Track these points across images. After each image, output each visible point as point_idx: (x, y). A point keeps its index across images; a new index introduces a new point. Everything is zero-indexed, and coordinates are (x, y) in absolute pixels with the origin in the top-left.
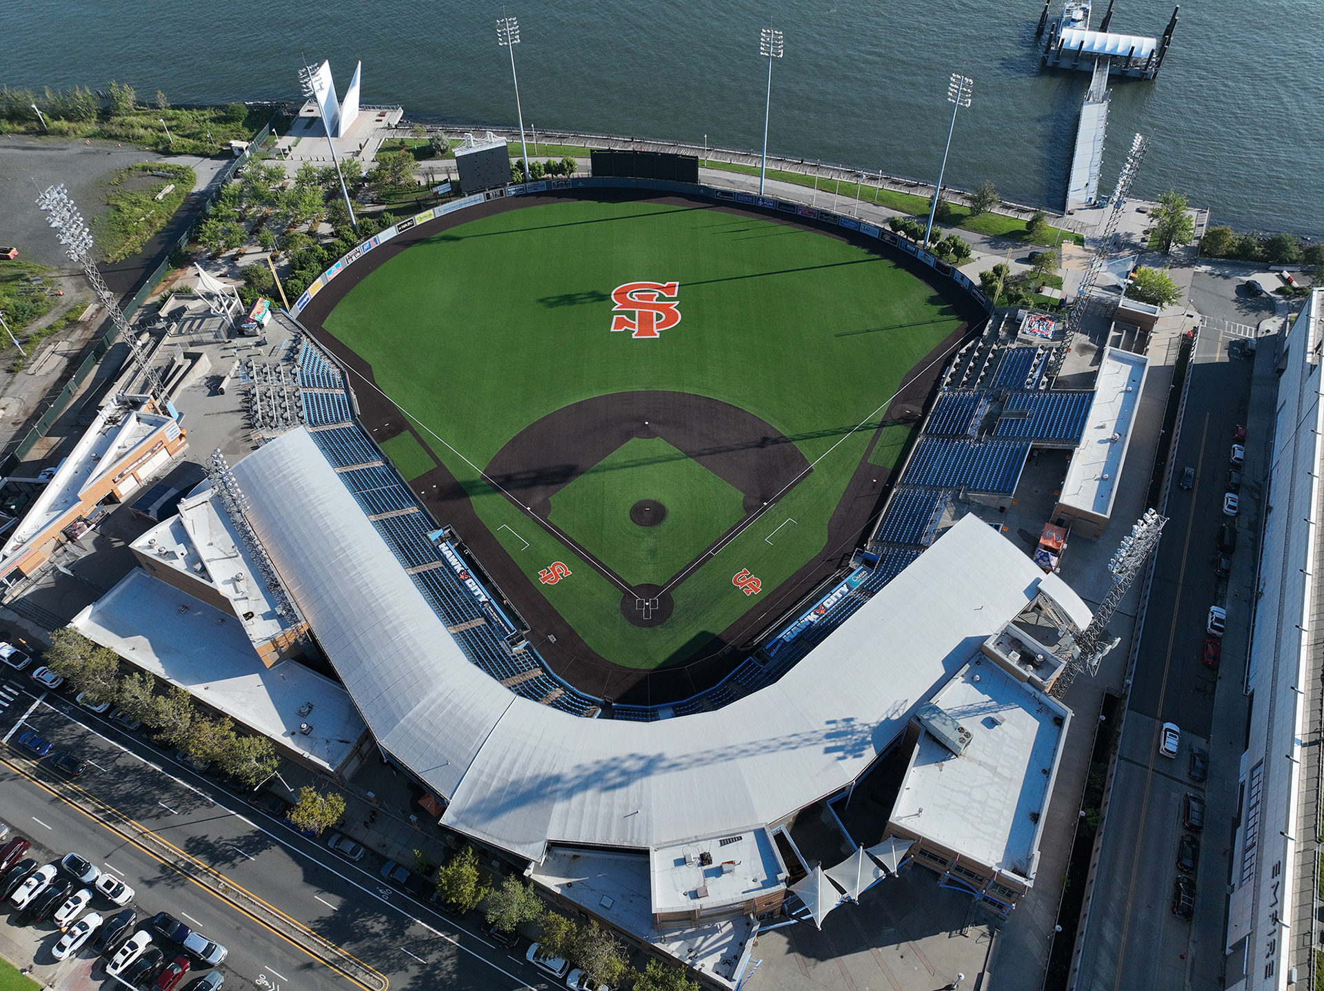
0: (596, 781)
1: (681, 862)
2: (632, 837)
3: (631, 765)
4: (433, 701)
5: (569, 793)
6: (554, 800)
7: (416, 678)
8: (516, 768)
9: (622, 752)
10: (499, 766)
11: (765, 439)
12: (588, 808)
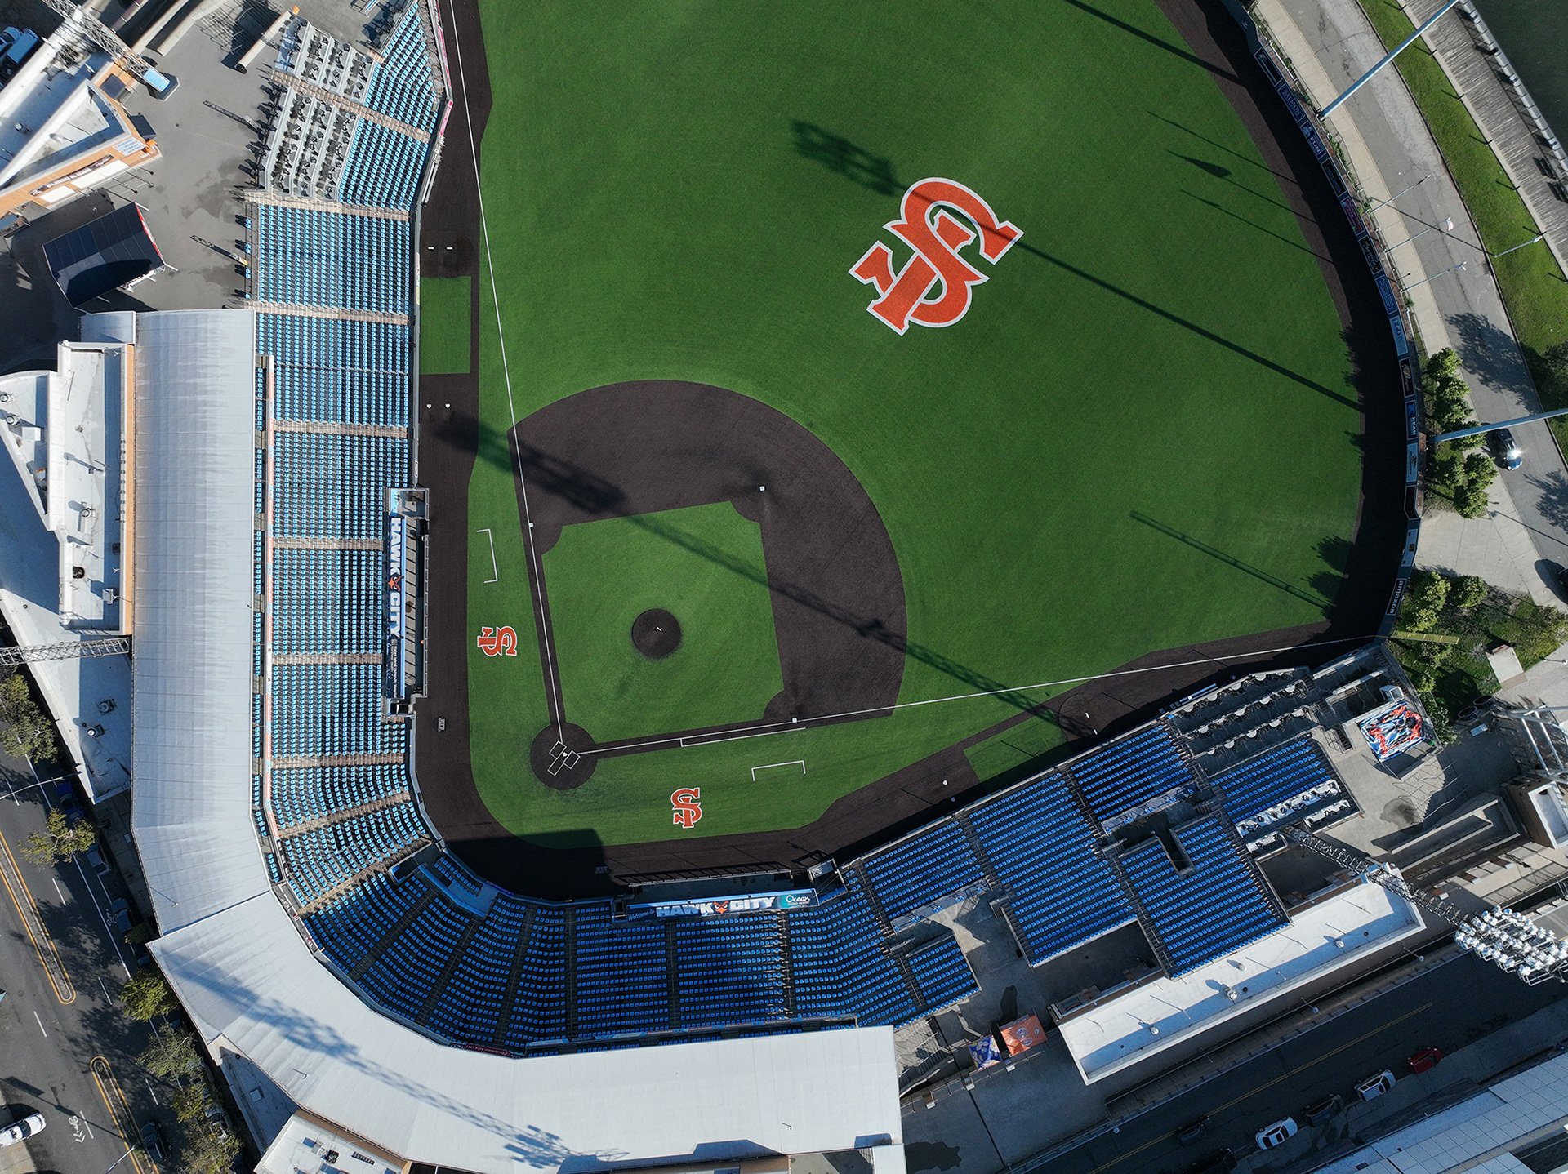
0: (285, 1025)
1: (310, 1143)
2: (292, 1086)
3: (322, 1035)
4: (194, 834)
5: (259, 1017)
6: (243, 1012)
7: (192, 795)
8: (228, 959)
9: (322, 1020)
10: (215, 945)
11: (877, 624)
12: (267, 1040)
